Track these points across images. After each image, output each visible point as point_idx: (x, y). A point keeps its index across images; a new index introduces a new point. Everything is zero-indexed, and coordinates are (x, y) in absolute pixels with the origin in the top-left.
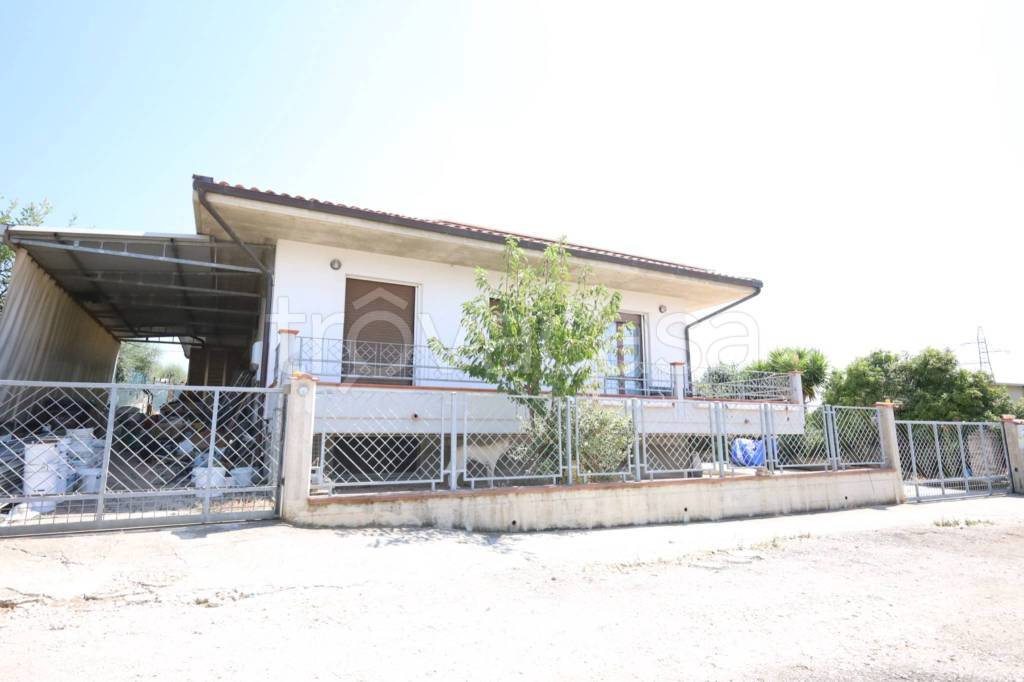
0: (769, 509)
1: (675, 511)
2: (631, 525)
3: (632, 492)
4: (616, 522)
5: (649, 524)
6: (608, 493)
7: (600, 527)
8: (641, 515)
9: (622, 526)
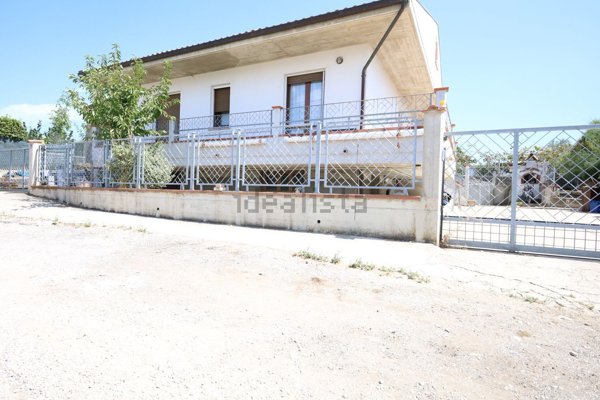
0: (222, 219)
1: (151, 209)
2: (127, 213)
3: (129, 194)
4: (120, 210)
5: (136, 214)
6: (118, 193)
7: (113, 211)
8: (132, 208)
9: (122, 213)
